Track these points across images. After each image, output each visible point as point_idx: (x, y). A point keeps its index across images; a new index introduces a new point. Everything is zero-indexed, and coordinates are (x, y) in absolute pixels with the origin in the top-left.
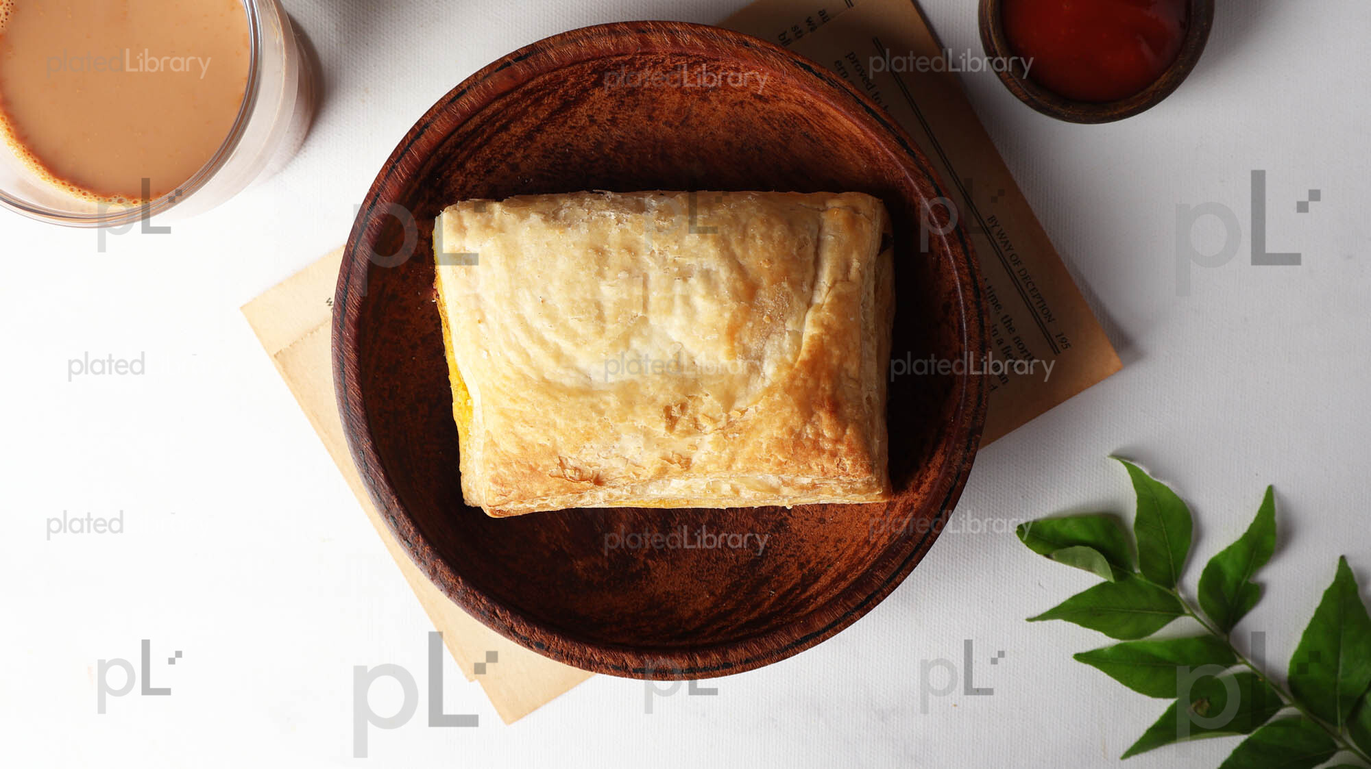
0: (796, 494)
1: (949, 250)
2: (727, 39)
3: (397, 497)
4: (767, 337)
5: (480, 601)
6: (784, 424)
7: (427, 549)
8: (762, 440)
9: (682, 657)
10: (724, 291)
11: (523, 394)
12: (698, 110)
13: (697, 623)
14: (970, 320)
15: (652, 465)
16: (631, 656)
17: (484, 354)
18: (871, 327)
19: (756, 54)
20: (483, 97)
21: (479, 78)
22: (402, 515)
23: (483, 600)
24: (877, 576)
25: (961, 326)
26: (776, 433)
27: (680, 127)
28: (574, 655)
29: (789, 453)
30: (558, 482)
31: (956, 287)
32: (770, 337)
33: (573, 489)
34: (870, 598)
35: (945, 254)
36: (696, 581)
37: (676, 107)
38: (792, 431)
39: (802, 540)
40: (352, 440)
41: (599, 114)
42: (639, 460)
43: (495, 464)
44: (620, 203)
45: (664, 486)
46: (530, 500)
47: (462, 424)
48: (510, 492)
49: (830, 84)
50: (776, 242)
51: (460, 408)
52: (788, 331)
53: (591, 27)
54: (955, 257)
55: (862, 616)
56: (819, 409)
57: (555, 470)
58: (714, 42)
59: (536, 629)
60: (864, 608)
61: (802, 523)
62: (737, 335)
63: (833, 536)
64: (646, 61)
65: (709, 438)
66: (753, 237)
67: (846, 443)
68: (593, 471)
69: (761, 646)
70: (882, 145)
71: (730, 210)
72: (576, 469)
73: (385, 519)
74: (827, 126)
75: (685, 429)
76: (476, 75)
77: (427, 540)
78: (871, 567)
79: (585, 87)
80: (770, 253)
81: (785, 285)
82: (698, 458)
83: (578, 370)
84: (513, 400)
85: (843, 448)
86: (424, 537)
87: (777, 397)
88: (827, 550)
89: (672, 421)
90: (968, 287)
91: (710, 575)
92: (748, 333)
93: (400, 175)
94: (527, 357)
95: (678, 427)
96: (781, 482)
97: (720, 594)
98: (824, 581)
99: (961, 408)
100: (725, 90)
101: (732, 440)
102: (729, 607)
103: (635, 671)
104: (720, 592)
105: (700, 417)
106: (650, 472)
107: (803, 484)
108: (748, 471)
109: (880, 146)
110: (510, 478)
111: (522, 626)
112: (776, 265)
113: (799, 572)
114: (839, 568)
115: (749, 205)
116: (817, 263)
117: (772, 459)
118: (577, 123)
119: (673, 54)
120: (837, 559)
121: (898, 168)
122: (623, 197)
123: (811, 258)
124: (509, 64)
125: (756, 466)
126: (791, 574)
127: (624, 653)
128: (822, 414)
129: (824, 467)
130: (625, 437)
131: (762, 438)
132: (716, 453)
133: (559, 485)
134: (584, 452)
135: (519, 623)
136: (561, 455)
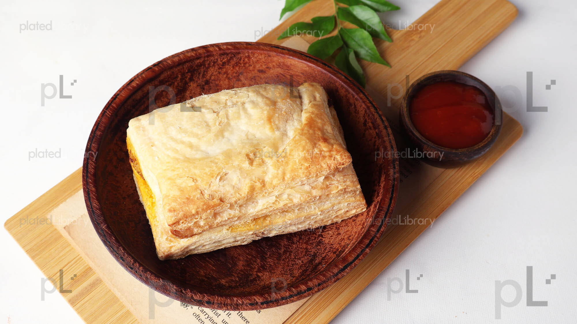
2: (242, 44)
3: (122, 247)
4: (286, 122)
6: (304, 149)
7: (141, 268)
10: (262, 105)
11: (177, 166)
15: (246, 187)
16: (258, 297)
17: (157, 158)
19: (255, 47)
22: (126, 255)
24: (371, 230)
26: (302, 154)
28: (228, 303)
29: (310, 162)
30: (202, 201)
32: (288, 121)
34: (371, 240)
38: (308, 152)
39: (332, 244)
42: (239, 185)
43: (169, 203)
48: (179, 213)
50: (280, 89)
52: (295, 119)
56: (318, 141)
57: (199, 196)
58: (236, 46)
59: (205, 295)
61: (329, 238)
62: (272, 120)
65: (271, 166)
66: (270, 89)
67: (335, 150)
68: (218, 195)
69: (324, 276)
72: (209, 195)
75: (258, 163)
76: (137, 75)
77: (141, 265)
80: (278, 92)
81: (288, 100)
82: (268, 178)
83: (202, 151)
84: (173, 171)
85: (334, 153)
86: (139, 263)
87: (297, 137)
88: (345, 242)
89: (251, 162)
92: (277, 119)
93: (108, 114)
94: (176, 151)
95: (255, 163)
96: (311, 187)
97: (298, 276)
100: (246, 72)
101: (281, 163)
103: (262, 304)
105: (264, 157)
109: (316, 68)
110: (177, 207)
111: (197, 295)
112: (282, 95)
113: (334, 254)
116: (301, 97)
120: (351, 242)
123: (297, 95)
124: (151, 68)
126: (331, 257)
127: (254, 296)
128: (320, 143)
129: (328, 164)
130: (230, 172)
131: (295, 158)
132: (276, 172)
133: (202, 203)
134: (212, 184)
135: (196, 295)
136: (201, 189)
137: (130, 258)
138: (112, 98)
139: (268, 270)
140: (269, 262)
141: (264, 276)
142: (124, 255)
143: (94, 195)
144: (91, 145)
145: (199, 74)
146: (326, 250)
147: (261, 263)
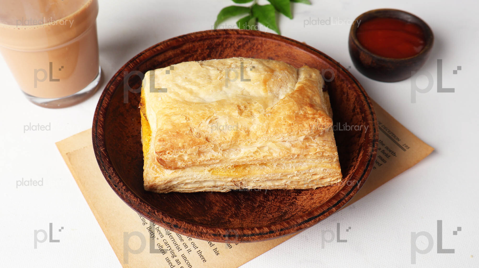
4: (280, 88)
6: (290, 109)
10: (262, 70)
15: (232, 133)
17: (160, 99)
24: (341, 193)
26: (287, 113)
28: (193, 230)
29: (293, 120)
32: (282, 88)
34: (339, 202)
38: (294, 112)
43: (161, 135)
48: (167, 144)
52: (288, 88)
56: (305, 105)
57: (188, 132)
59: (174, 219)
61: (302, 201)
62: (267, 83)
65: (257, 119)
68: (205, 135)
69: (288, 223)
72: (197, 133)
75: (247, 114)
81: (286, 71)
82: (253, 129)
83: (200, 98)
84: (171, 109)
85: (317, 116)
87: (286, 99)
89: (241, 112)
92: (272, 83)
93: (131, 66)
94: (177, 94)
95: (244, 114)
96: (291, 145)
101: (268, 117)
103: (225, 236)
105: (253, 111)
108: (276, 133)
110: (167, 138)
111: (168, 218)
112: (282, 67)
125: (279, 129)
127: (219, 228)
128: (306, 107)
129: (310, 124)
130: (220, 117)
131: (281, 115)
132: (261, 124)
133: (189, 139)
134: (201, 125)
135: (166, 217)
136: (191, 126)
137: (117, 178)
139: (240, 218)
140: (243, 212)
141: (235, 222)
142: (112, 174)
143: (101, 124)
144: (110, 86)
145: (217, 52)
146: (297, 210)
147: (235, 212)
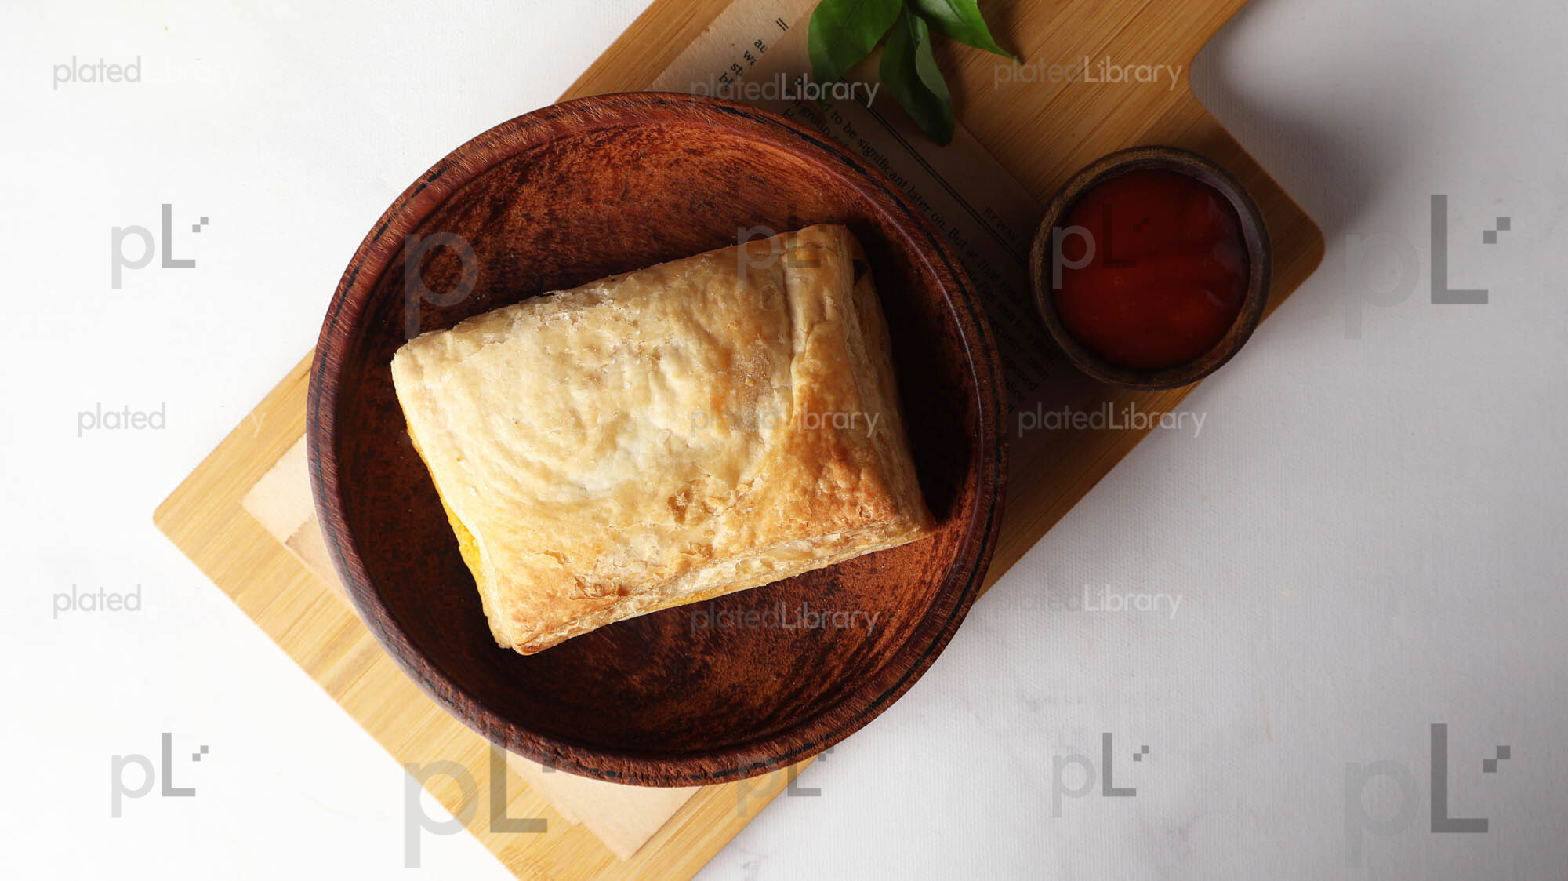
0: (831, 552)
1: (926, 260)
2: (641, 103)
3: (425, 659)
4: (756, 400)
5: (539, 744)
6: (795, 485)
7: (470, 704)
8: (777, 508)
9: (760, 749)
10: (698, 365)
11: (521, 523)
12: (635, 181)
13: (770, 709)
14: (967, 328)
15: (673, 561)
16: (707, 762)
17: (473, 490)
18: (865, 360)
19: (674, 110)
20: (406, 226)
21: (397, 207)
22: (436, 676)
23: (541, 742)
24: (939, 615)
25: (959, 335)
26: (789, 497)
27: (622, 202)
28: (649, 775)
29: (808, 514)
30: (581, 603)
31: (943, 294)
32: (759, 399)
33: (599, 607)
34: (937, 640)
35: (924, 265)
36: (760, 666)
37: (611, 182)
38: (805, 491)
39: (859, 597)
40: (365, 612)
41: (535, 210)
42: (658, 560)
43: (512, 601)
44: (573, 301)
45: (695, 579)
46: (559, 629)
47: (474, 566)
48: (535, 626)
49: (759, 121)
50: (739, 301)
51: (468, 551)
52: (775, 389)
53: (498, 126)
54: (935, 267)
55: (934, 661)
56: (827, 461)
57: (574, 591)
58: (628, 109)
59: (603, 758)
60: (934, 651)
61: (854, 578)
62: (723, 407)
63: (888, 583)
64: (565, 146)
65: (723, 519)
66: (715, 302)
67: (863, 489)
68: (614, 583)
69: (838, 717)
70: (829, 170)
71: (685, 279)
72: (596, 585)
73: (419, 684)
74: (770, 164)
75: (695, 516)
76: (393, 206)
77: (469, 695)
78: (932, 606)
79: (510, 188)
80: (736, 313)
81: (759, 342)
82: (718, 542)
83: (571, 484)
84: (513, 532)
85: (862, 496)
86: (465, 692)
87: (780, 460)
88: (886, 600)
89: (680, 513)
90: (955, 293)
91: (773, 656)
92: (734, 402)
93: (342, 327)
94: (516, 484)
95: (688, 516)
96: (811, 545)
97: (787, 673)
98: (888, 634)
99: (981, 420)
100: (656, 153)
101: (746, 516)
102: (799, 685)
103: (716, 775)
104: (787, 670)
105: (708, 501)
106: (671, 569)
107: (835, 542)
108: (772, 543)
109: (827, 172)
110: (531, 612)
111: (588, 759)
112: (745, 324)
113: (863, 629)
114: (900, 617)
115: (702, 268)
116: (789, 311)
117: (793, 524)
118: (514, 225)
119: (589, 133)
120: (897, 608)
121: (852, 189)
122: (573, 294)
123: (781, 307)
124: (424, 186)
125: (779, 536)
126: (855, 635)
127: (700, 760)
128: (832, 465)
131: (776, 505)
132: (734, 533)
133: (583, 606)
134: (599, 565)
135: (584, 757)
136: (577, 575)
137: (444, 681)
138: (343, 280)
141: (719, 666)
142: (431, 676)
